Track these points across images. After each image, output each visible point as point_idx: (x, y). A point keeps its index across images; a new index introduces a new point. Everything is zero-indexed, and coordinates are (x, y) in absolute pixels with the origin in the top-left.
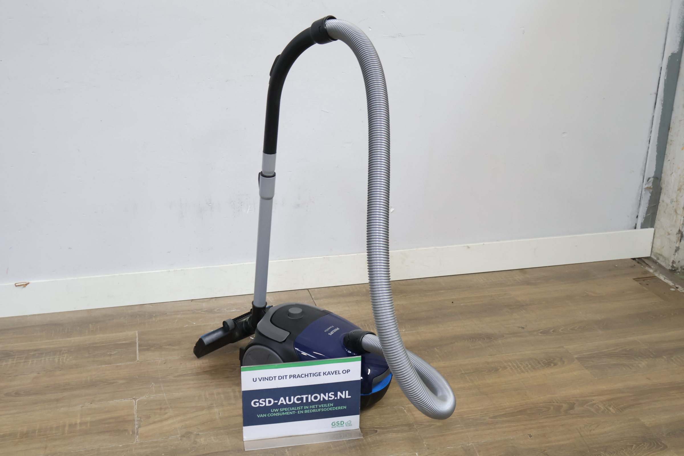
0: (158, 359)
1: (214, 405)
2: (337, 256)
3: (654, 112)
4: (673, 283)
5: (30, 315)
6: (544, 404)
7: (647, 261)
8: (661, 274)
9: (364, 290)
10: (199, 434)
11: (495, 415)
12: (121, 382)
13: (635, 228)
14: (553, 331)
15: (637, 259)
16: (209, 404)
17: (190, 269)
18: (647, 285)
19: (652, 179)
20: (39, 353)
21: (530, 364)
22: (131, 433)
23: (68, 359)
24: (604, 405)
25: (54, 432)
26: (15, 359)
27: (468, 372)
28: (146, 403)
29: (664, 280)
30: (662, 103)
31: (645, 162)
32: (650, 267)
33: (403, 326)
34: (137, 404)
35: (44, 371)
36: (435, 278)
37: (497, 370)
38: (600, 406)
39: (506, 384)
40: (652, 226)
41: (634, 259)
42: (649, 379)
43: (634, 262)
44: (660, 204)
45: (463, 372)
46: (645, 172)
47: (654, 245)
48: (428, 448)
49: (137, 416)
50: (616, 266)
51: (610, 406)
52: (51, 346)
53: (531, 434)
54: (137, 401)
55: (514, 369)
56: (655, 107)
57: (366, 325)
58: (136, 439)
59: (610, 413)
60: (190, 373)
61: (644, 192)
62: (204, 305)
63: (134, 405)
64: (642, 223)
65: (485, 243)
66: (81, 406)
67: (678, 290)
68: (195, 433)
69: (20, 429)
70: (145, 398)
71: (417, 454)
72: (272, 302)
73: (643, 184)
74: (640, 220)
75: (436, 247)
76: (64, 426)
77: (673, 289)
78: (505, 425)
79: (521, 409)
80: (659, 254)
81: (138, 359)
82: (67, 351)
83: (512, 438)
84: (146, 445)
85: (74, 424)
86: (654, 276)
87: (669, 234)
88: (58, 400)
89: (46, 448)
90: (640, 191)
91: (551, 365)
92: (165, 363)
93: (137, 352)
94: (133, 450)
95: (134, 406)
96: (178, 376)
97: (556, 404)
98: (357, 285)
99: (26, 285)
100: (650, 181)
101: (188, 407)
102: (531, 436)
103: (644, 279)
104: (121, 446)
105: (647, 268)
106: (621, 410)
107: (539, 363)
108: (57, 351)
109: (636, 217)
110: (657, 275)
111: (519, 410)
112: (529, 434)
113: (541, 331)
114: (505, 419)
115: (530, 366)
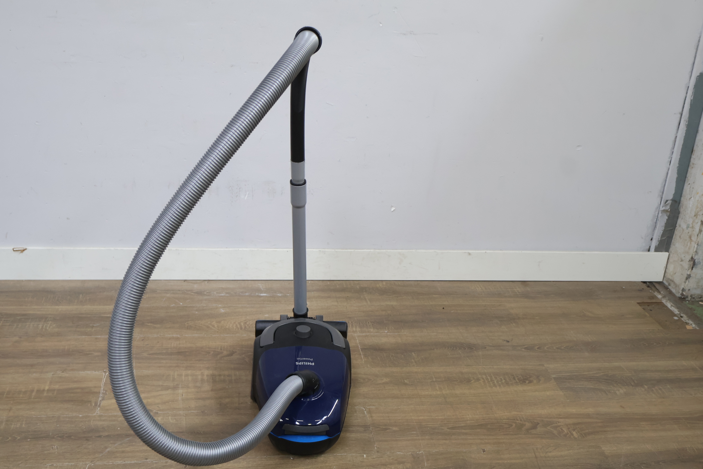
0: (137, 335)
1: (180, 386)
2: (333, 250)
3: (677, 132)
4: (679, 311)
5: (25, 280)
6: (507, 420)
7: (657, 286)
8: (669, 301)
9: (358, 287)
10: (158, 413)
11: (454, 426)
12: (96, 354)
13: (649, 251)
14: (538, 348)
15: (648, 283)
16: (175, 385)
17: (184, 249)
18: (651, 310)
19: (669, 202)
20: (25, 318)
21: (504, 379)
22: (93, 405)
23: (51, 327)
24: (569, 428)
25: (21, 396)
26: (2, 322)
27: (439, 380)
29: (671, 307)
30: (687, 123)
31: (664, 184)
32: (659, 292)
33: (387, 328)
34: (106, 377)
35: (27, 336)
36: (433, 282)
37: (469, 381)
38: (564, 429)
39: (474, 396)
40: (667, 250)
41: (644, 282)
42: (622, 407)
43: (644, 286)
44: (676, 228)
45: (434, 380)
46: (663, 193)
47: (667, 270)
48: (378, 452)
49: (103, 389)
50: (624, 287)
51: (574, 430)
52: (39, 313)
53: (484, 449)
54: (106, 374)
55: (486, 382)
56: (678, 128)
57: (350, 322)
58: (96, 412)
59: (572, 437)
60: (164, 352)
61: (660, 214)
62: (196, 287)
63: (103, 377)
64: (656, 246)
65: (488, 251)
66: (52, 373)
67: (682, 319)
68: (155, 411)
71: (365, 456)
72: (263, 290)
73: (660, 206)
74: (654, 244)
75: (436, 251)
76: (32, 391)
77: (676, 318)
78: (461, 437)
79: (483, 423)
80: (671, 280)
82: (52, 319)
83: (464, 451)
84: (105, 418)
85: (42, 390)
86: (660, 302)
88: (32, 366)
89: (10, 410)
90: (657, 213)
91: (525, 382)
92: (142, 340)
94: (92, 422)
95: (102, 379)
96: (153, 354)
97: (519, 422)
98: (352, 281)
99: (24, 250)
100: (668, 204)
101: (154, 385)
102: (484, 451)
103: (649, 304)
104: (81, 416)
105: (656, 294)
106: (584, 435)
107: (514, 379)
108: (43, 318)
109: (651, 239)
110: (664, 301)
111: (480, 424)
112: (483, 448)
113: (526, 346)
114: (463, 431)
115: (504, 381)
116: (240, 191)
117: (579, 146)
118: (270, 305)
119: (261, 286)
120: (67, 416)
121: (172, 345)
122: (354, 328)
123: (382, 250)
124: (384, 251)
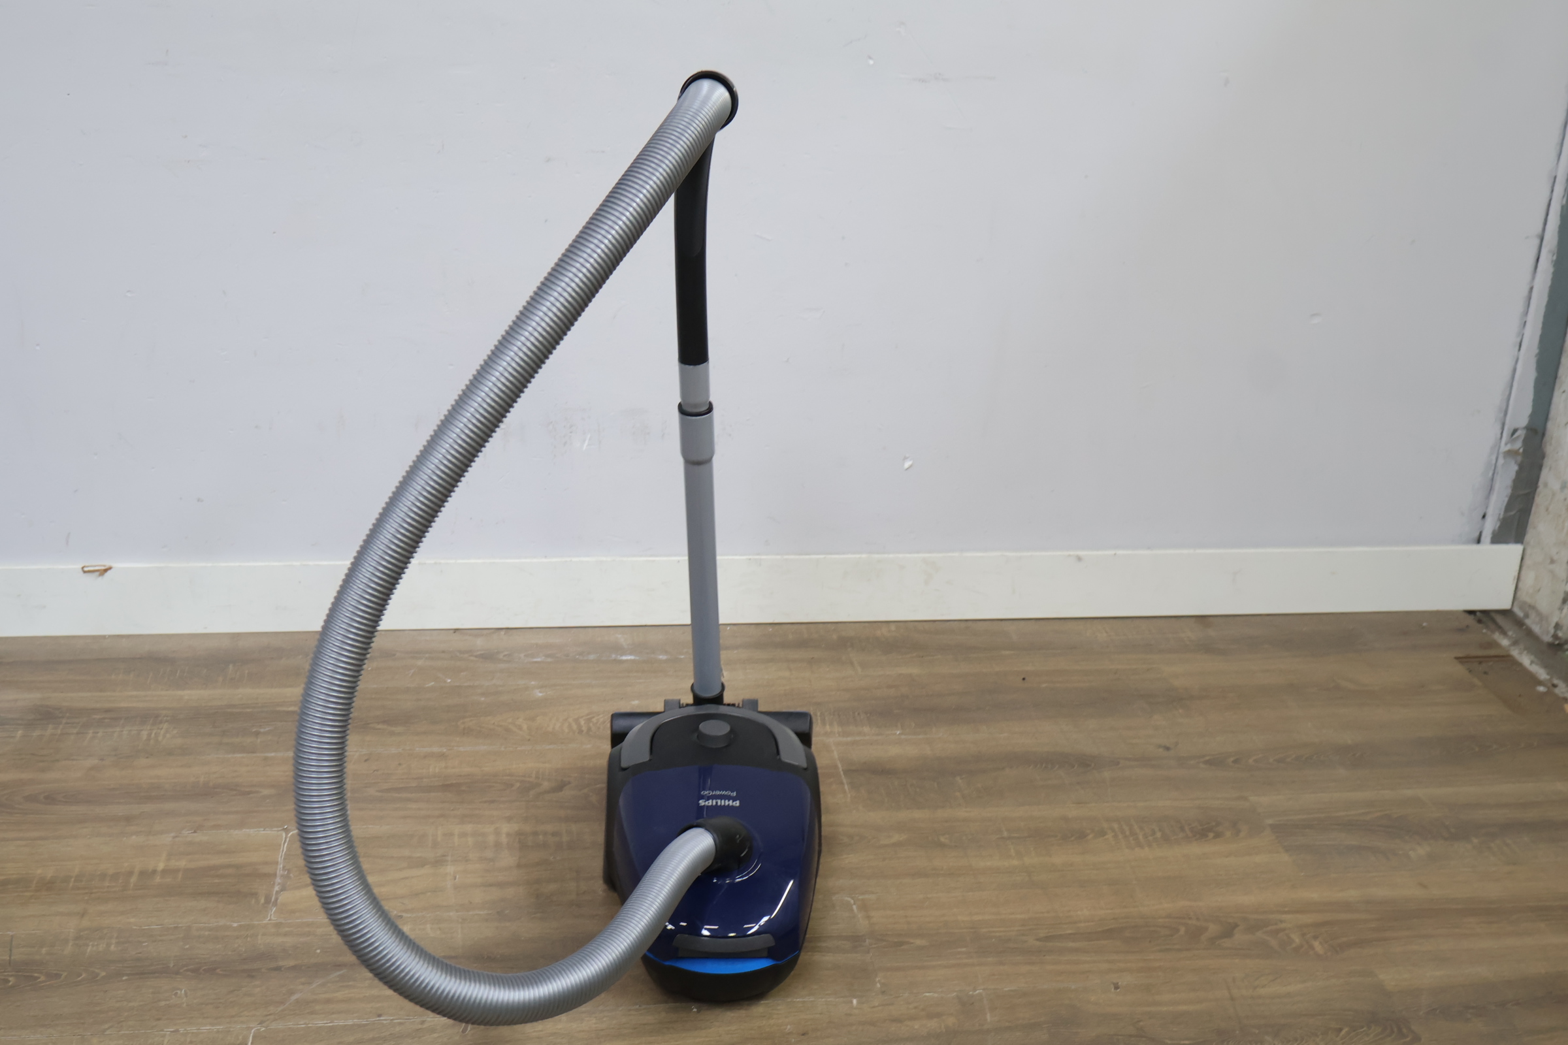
0: (355, 750)
1: (449, 858)
2: (778, 557)
3: (1533, 278)
4: (1548, 674)
5: (110, 637)
6: (1167, 920)
7: (1500, 619)
8: (1525, 652)
9: (835, 636)
10: (402, 916)
11: (1050, 934)
12: (266, 792)
13: (1479, 541)
14: (1235, 761)
15: (1478, 614)
16: (438, 855)
17: (452, 561)
18: (1486, 673)
19: (1521, 433)
20: (113, 717)
21: (1160, 830)
22: (262, 901)
23: (168, 735)
24: (1303, 935)
25: (107, 884)
26: (61, 726)
27: (1015, 835)
29: (1531, 664)
30: (1555, 258)
31: (1507, 393)
32: (1504, 633)
33: (899, 724)
34: (289, 841)
35: (116, 755)
36: (1000, 622)
37: (1081, 836)
38: (1292, 936)
39: (1093, 869)
40: (1519, 538)
41: (1471, 612)
42: (1424, 886)
43: (1470, 620)
44: (1538, 490)
45: (1005, 834)
46: (1505, 414)
47: (1520, 585)
48: (883, 993)
49: (284, 867)
50: (1424, 624)
51: (1315, 938)
52: (140, 705)
53: (1118, 983)
54: (289, 835)
55: (1120, 837)
56: (1536, 268)
57: (819, 714)
58: (269, 915)
59: (1311, 952)
60: (414, 785)
61: (1501, 461)
62: (480, 643)
63: (283, 842)
64: (1494, 531)
65: (1120, 552)
66: (173, 834)
67: (1557, 691)
68: (395, 912)
69: (39, 871)
71: (855, 1001)
72: (626, 647)
73: (1500, 442)
74: (1490, 526)
75: (1005, 554)
76: (130, 873)
77: (1541, 689)
78: (1065, 958)
79: (1113, 926)
80: (1530, 606)
82: (168, 718)
83: (1073, 987)
84: (287, 929)
85: (150, 870)
86: (1506, 654)
87: (1552, 561)
88: (128, 819)
89: (83, 915)
90: (1494, 458)
91: (1207, 836)
92: (366, 761)
94: (259, 937)
95: (280, 845)
96: (388, 790)
97: (1194, 922)
98: (821, 625)
99: (106, 570)
100: (1518, 437)
101: (393, 857)
102: (1116, 987)
103: (1481, 659)
104: (235, 925)
105: (1497, 636)
106: (1338, 949)
107: (1182, 829)
108: (149, 717)
109: (1481, 516)
110: (1515, 653)
111: (1107, 928)
112: (1115, 981)
113: (1207, 758)
114: (1071, 944)
115: (1159, 835)
116: (571, 432)
118: (641, 681)
119: (622, 639)
120: (207, 925)
121: (431, 770)
122: (828, 727)
123: (886, 556)
124: (891, 556)
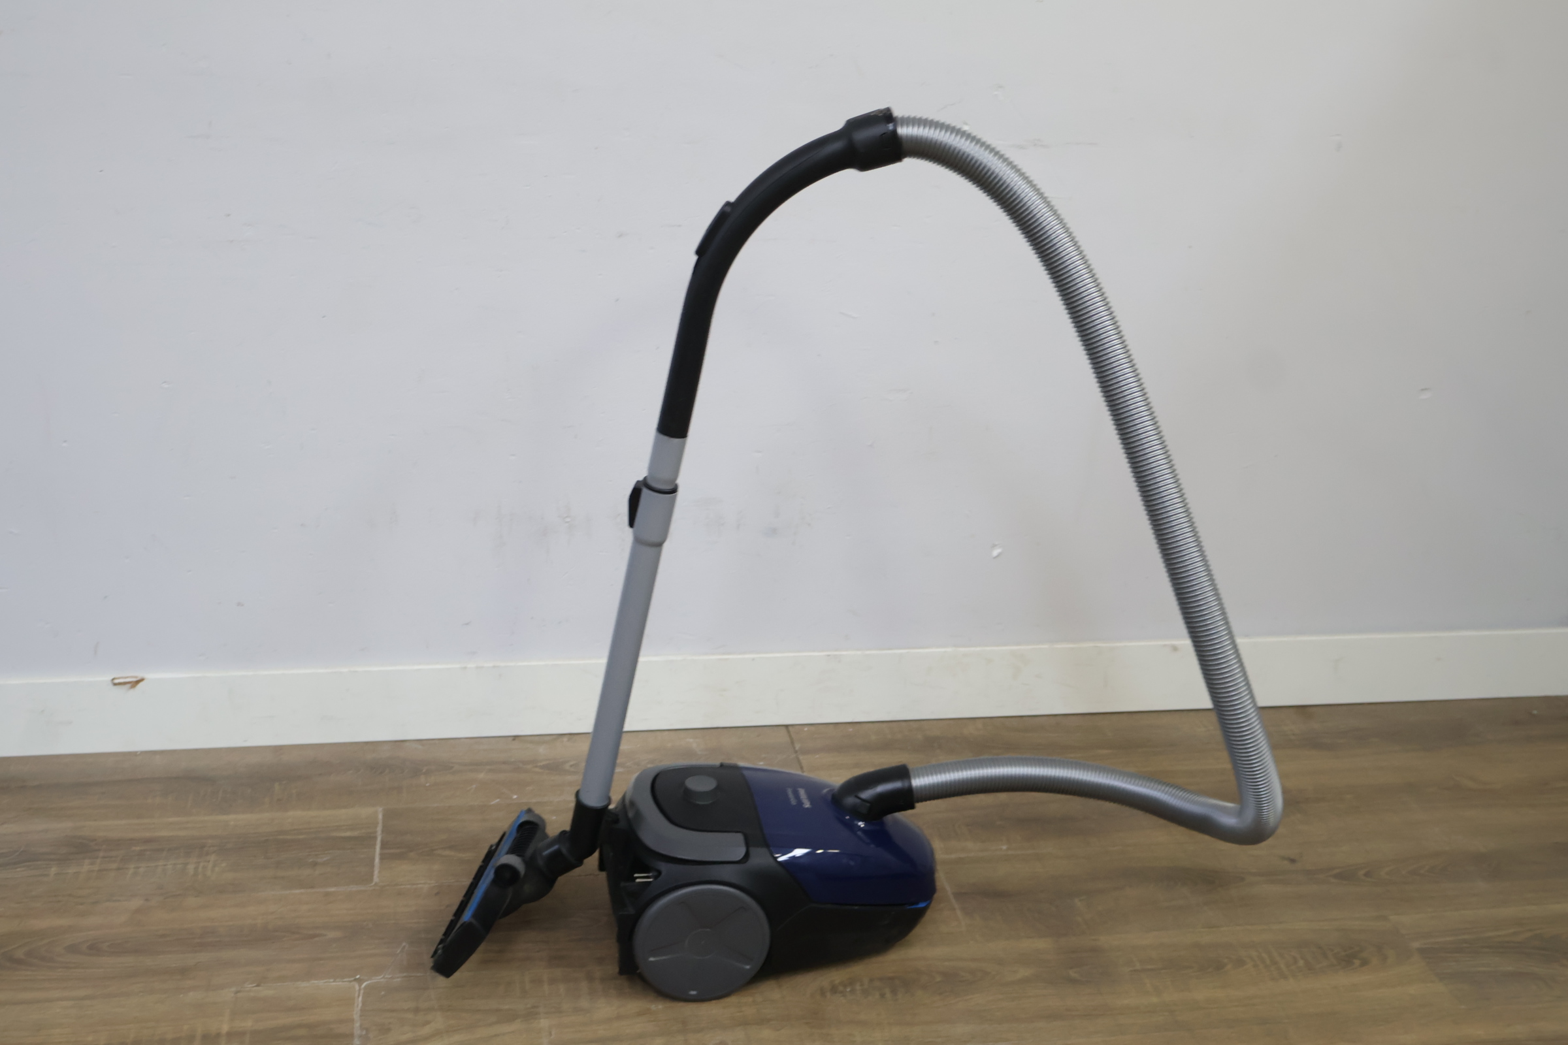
0: (423, 882)
1: (541, 1010)
2: (859, 653)
5: (142, 753)
9: (920, 737)
12: (331, 935)
14: (1366, 875)
16: (528, 1006)
17: (512, 664)
20: (154, 848)
21: (1302, 957)
23: (217, 869)
26: (99, 861)
27: (1149, 967)
28: (383, 993)
33: (1004, 838)
34: (364, 993)
35: (161, 894)
36: (1091, 717)
37: (1219, 966)
39: (1238, 1006)
45: (1138, 967)
49: (361, 1026)
50: (1535, 712)
52: (182, 833)
54: (363, 986)
55: (1261, 966)
62: (542, 750)
63: (357, 995)
66: (234, 989)
69: (91, 1038)
70: (382, 980)
72: (700, 753)
75: (1098, 645)
76: (192, 1038)
81: (376, 879)
82: (215, 848)
85: (214, 1034)
88: (184, 972)
91: (1353, 964)
92: (436, 894)
93: (377, 860)
95: (355, 999)
98: (903, 723)
99: (138, 682)
101: (479, 1010)
107: (1325, 956)
108: (195, 847)
113: (1337, 871)
115: (1301, 963)
117: (1426, 389)
123: (972, 649)
124: (978, 649)
